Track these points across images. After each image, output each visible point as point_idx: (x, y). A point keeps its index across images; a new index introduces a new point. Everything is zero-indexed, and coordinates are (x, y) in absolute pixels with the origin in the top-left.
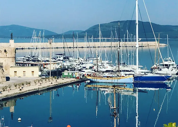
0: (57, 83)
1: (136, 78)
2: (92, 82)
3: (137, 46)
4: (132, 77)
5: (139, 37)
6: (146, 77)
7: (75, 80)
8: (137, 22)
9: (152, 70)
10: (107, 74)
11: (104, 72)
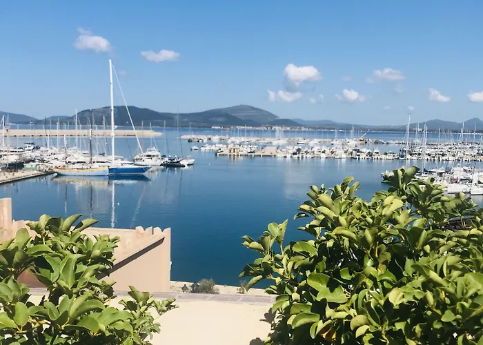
0: (14, 177)
1: (111, 170)
2: (59, 175)
3: (113, 134)
4: (106, 168)
5: (115, 125)
6: (122, 169)
7: (39, 173)
8: (112, 108)
9: (134, 160)
10: (77, 166)
11: (74, 163)
